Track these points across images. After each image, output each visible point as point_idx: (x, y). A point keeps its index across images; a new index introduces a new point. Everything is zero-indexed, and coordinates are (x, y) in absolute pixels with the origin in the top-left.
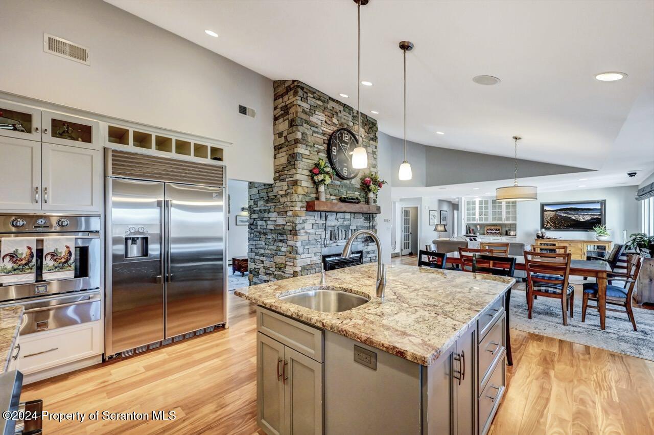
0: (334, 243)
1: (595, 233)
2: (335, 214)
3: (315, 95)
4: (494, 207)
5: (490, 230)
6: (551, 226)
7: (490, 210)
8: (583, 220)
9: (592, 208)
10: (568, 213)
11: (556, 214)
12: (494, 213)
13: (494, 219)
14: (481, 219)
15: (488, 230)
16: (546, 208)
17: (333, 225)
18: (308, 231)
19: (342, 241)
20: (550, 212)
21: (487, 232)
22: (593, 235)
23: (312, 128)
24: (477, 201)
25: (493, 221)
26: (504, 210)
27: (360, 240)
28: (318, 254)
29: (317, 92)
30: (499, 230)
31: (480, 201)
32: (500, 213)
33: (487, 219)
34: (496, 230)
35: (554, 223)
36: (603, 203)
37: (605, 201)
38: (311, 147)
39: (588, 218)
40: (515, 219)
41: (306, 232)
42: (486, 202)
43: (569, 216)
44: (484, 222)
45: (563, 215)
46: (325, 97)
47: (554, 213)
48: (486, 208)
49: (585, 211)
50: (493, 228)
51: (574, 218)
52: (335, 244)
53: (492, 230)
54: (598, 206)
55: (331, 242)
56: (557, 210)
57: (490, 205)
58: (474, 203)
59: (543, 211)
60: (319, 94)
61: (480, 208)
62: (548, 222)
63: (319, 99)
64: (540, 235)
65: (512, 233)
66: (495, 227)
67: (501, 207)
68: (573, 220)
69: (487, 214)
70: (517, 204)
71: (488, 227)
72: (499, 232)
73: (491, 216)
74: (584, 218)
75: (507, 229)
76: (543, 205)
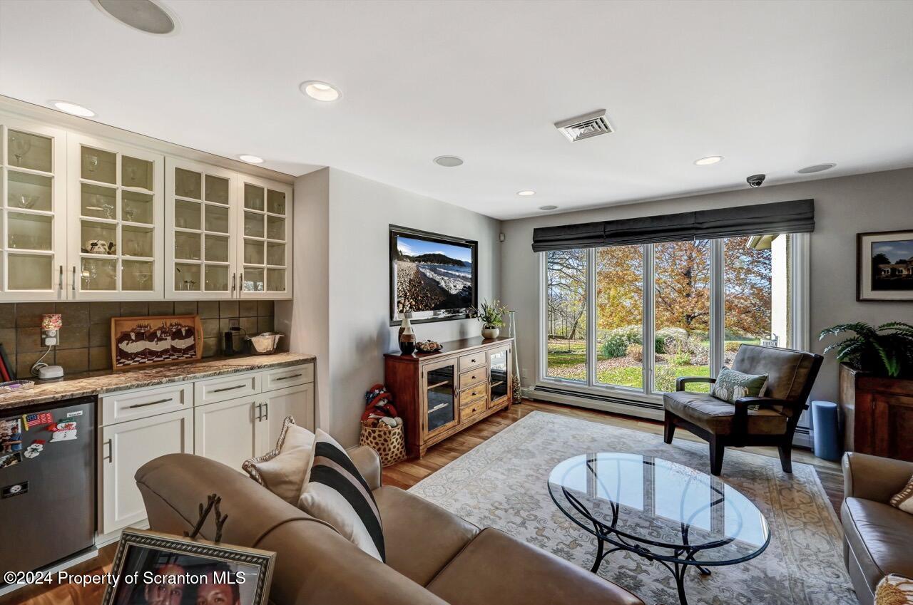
4: (185, 213)
5: (140, 337)
6: (411, 306)
7: (164, 226)
8: (453, 292)
10: (434, 270)
11: (418, 272)
12: (186, 245)
13: (186, 277)
14: (98, 274)
15: (125, 337)
20: (408, 262)
21: (122, 354)
25: (174, 288)
30: (190, 332)
32: (219, 247)
33: (140, 276)
34: (177, 335)
35: (416, 299)
36: (475, 249)
37: (475, 243)
40: (276, 280)
42: (139, 171)
43: (437, 278)
44: (120, 294)
45: (428, 274)
47: (414, 265)
48: (139, 208)
50: (155, 324)
51: (443, 284)
53: (152, 337)
56: (420, 259)
57: (164, 195)
59: (394, 254)
61: (95, 199)
62: (406, 295)
65: (264, 342)
66: (169, 322)
67: (220, 218)
68: (442, 289)
69: (140, 240)
70: (287, 216)
71: (129, 325)
72: (190, 341)
73: (172, 260)
74: (455, 286)
75: (225, 326)
76: (395, 234)
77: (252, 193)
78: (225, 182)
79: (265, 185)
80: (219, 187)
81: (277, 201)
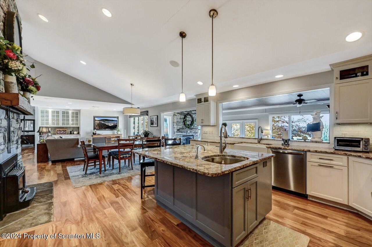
1: (116, 131)
4: (63, 116)
5: (59, 131)
6: (98, 128)
7: (61, 118)
8: (110, 125)
9: (114, 120)
10: (104, 122)
12: (63, 120)
14: (54, 124)
15: (58, 131)
16: (96, 119)
20: (97, 121)
21: (57, 133)
22: (115, 132)
24: (50, 111)
25: (62, 125)
26: (70, 118)
30: (66, 131)
31: (52, 111)
32: (68, 120)
33: (58, 124)
34: (64, 131)
35: (99, 127)
36: (118, 118)
37: (118, 117)
39: (112, 124)
40: (77, 124)
42: (58, 112)
43: (105, 123)
44: (55, 126)
45: (103, 122)
47: (99, 121)
48: (58, 116)
49: (111, 121)
50: (61, 130)
51: (107, 124)
53: (61, 131)
54: (116, 119)
56: (100, 120)
57: (61, 115)
58: (47, 112)
59: (94, 120)
61: (53, 116)
62: (97, 126)
64: (95, 133)
65: (75, 133)
66: (63, 129)
67: (68, 117)
68: (107, 125)
69: (58, 120)
70: (78, 115)
71: (58, 130)
72: (66, 132)
73: (62, 122)
74: (111, 124)
75: (71, 130)
76: (94, 117)
77: (73, 113)
78: (69, 112)
79: (75, 112)
80: (67, 113)
81: (77, 113)
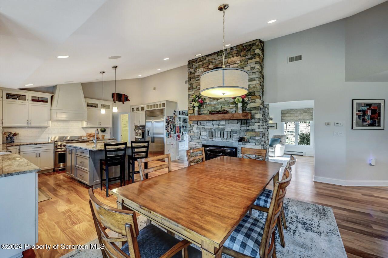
0: (211, 138)
2: (211, 121)
3: (197, 61)
17: (210, 128)
18: (195, 131)
19: (218, 138)
23: (196, 79)
27: (236, 139)
28: (200, 143)
29: (198, 59)
38: (195, 89)
41: (193, 132)
46: (203, 57)
52: (211, 140)
55: (208, 138)
60: (200, 59)
63: (200, 62)
